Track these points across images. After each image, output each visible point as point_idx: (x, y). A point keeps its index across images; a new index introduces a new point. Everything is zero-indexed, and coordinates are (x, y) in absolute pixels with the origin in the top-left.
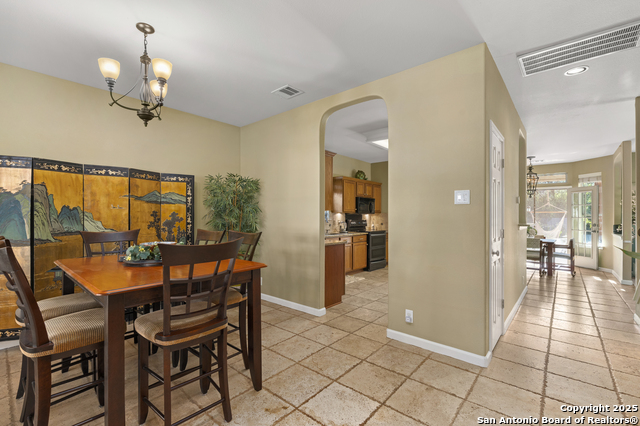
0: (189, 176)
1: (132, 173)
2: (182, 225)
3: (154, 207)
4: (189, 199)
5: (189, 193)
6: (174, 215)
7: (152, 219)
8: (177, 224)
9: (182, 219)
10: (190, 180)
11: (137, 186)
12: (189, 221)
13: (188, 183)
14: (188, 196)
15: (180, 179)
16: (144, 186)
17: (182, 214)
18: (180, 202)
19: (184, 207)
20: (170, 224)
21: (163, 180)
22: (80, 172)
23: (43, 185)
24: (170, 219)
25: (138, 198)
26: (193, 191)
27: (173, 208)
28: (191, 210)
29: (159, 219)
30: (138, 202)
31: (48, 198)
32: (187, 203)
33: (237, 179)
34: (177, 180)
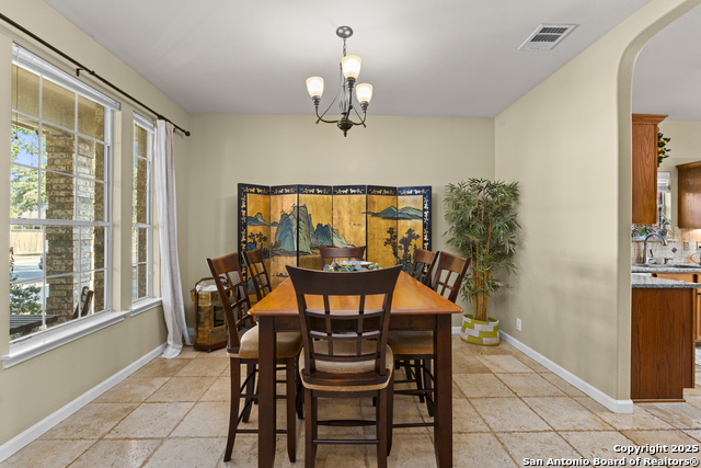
0: (426, 188)
1: (370, 190)
2: (418, 243)
3: (390, 224)
4: (426, 213)
5: (426, 207)
6: (410, 231)
7: (388, 236)
8: (413, 242)
9: (418, 236)
10: (427, 192)
11: (374, 203)
12: (426, 239)
13: (424, 195)
14: (425, 210)
15: (417, 192)
16: (382, 202)
17: (419, 231)
18: (416, 217)
19: (420, 222)
20: (406, 242)
21: (400, 194)
22: (330, 193)
23: (305, 206)
24: (406, 236)
25: (374, 215)
26: (430, 204)
27: (409, 224)
28: (428, 226)
29: (396, 236)
30: (375, 219)
31: (308, 218)
32: (423, 218)
33: (484, 185)
34: (414, 194)
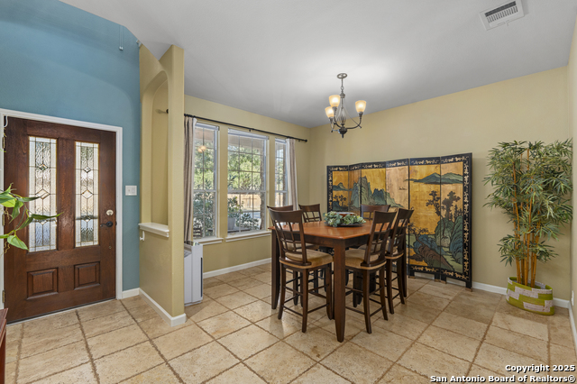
0: (466, 155)
1: (410, 162)
2: (459, 204)
3: (433, 188)
4: (466, 178)
5: (466, 172)
6: (451, 194)
7: (431, 198)
8: (454, 203)
9: (459, 198)
10: (468, 159)
11: (416, 171)
12: (466, 200)
13: (465, 162)
14: (464, 175)
15: (457, 159)
16: (423, 171)
17: (459, 193)
18: (457, 182)
19: (460, 186)
20: (448, 203)
21: (443, 163)
22: (385, 167)
23: (365, 177)
24: (448, 198)
25: (416, 181)
26: (470, 170)
27: (449, 188)
28: (469, 189)
29: (439, 198)
30: (417, 184)
31: (368, 185)
32: (464, 182)
34: (455, 161)
